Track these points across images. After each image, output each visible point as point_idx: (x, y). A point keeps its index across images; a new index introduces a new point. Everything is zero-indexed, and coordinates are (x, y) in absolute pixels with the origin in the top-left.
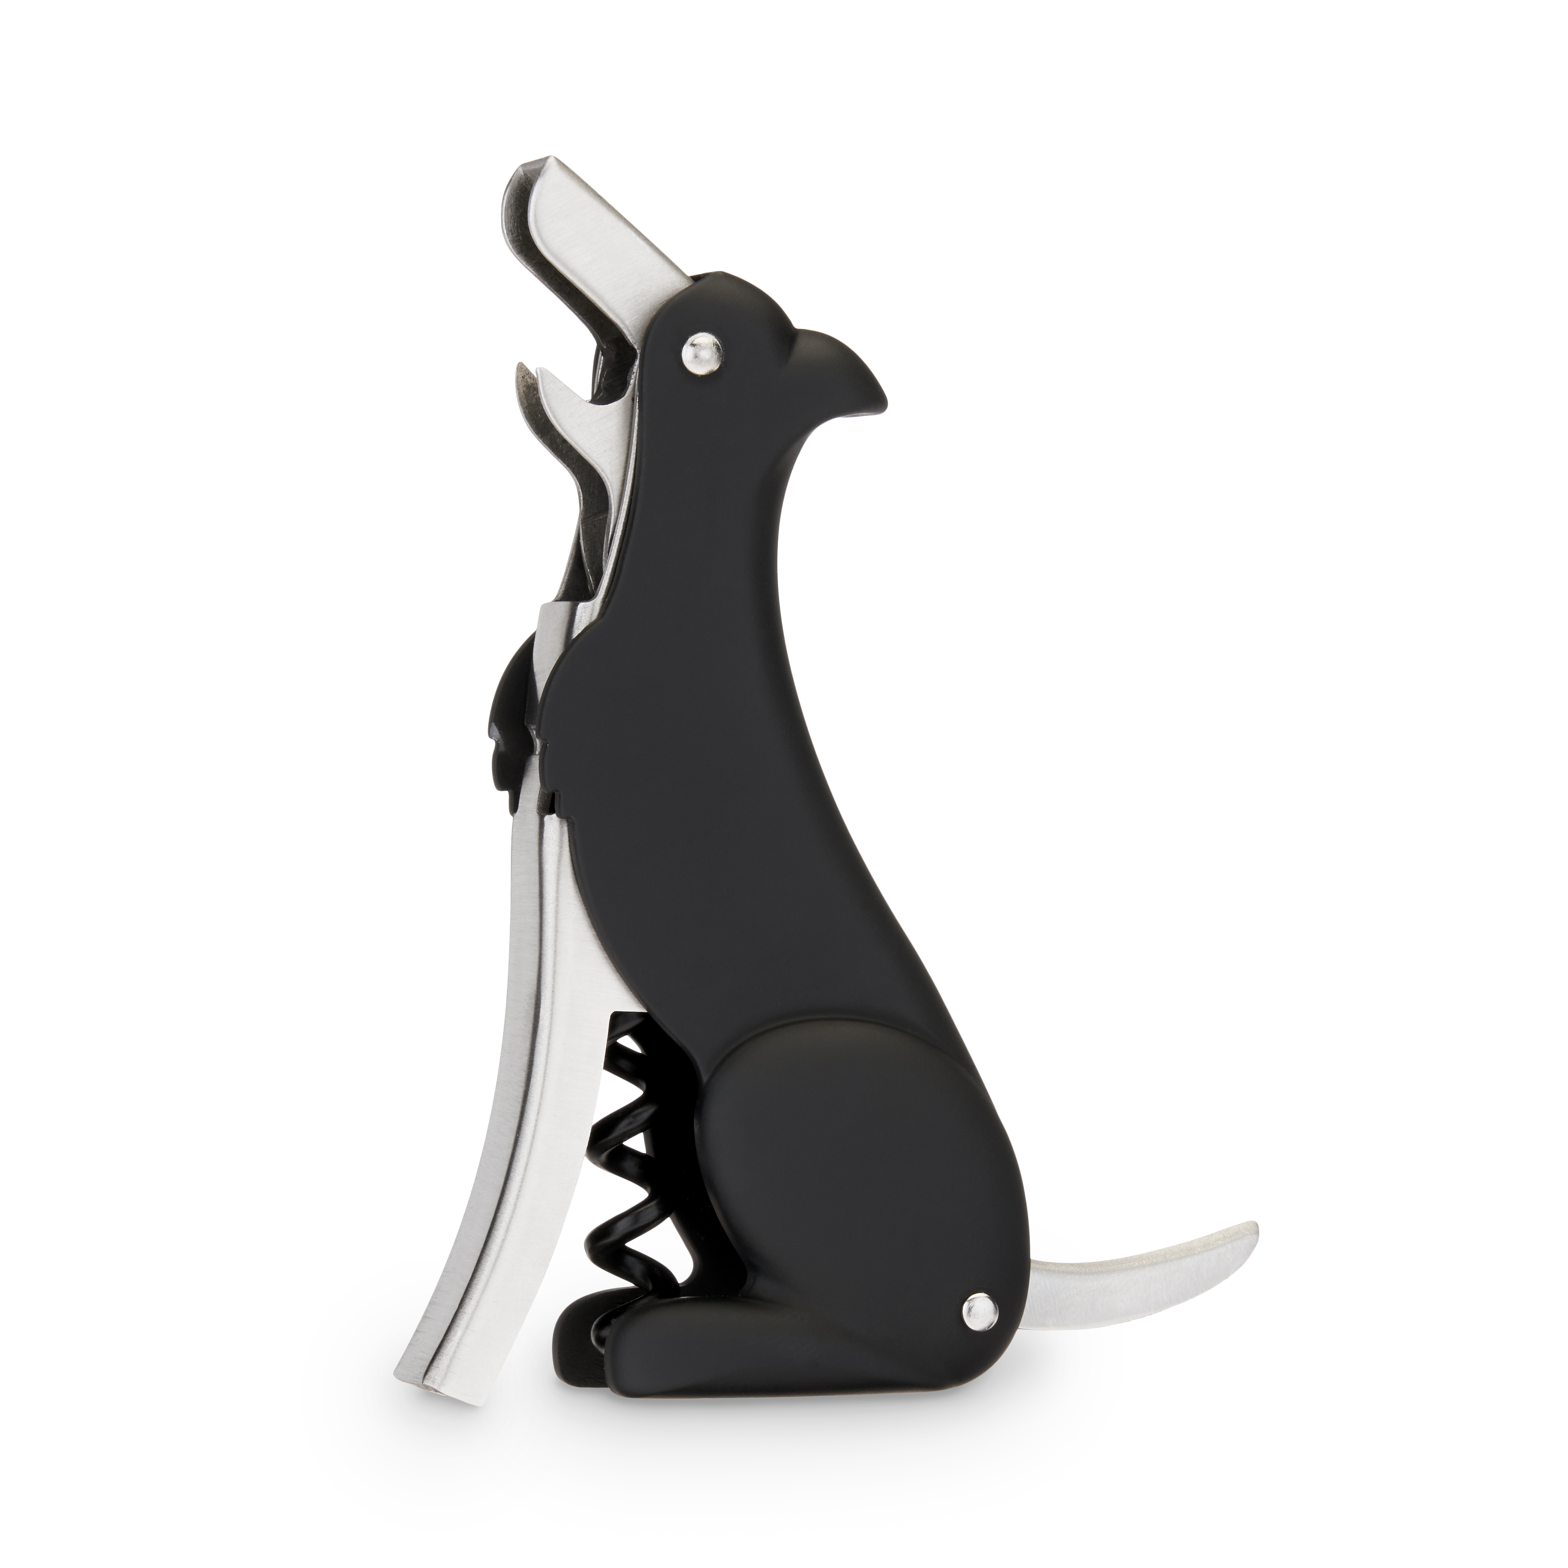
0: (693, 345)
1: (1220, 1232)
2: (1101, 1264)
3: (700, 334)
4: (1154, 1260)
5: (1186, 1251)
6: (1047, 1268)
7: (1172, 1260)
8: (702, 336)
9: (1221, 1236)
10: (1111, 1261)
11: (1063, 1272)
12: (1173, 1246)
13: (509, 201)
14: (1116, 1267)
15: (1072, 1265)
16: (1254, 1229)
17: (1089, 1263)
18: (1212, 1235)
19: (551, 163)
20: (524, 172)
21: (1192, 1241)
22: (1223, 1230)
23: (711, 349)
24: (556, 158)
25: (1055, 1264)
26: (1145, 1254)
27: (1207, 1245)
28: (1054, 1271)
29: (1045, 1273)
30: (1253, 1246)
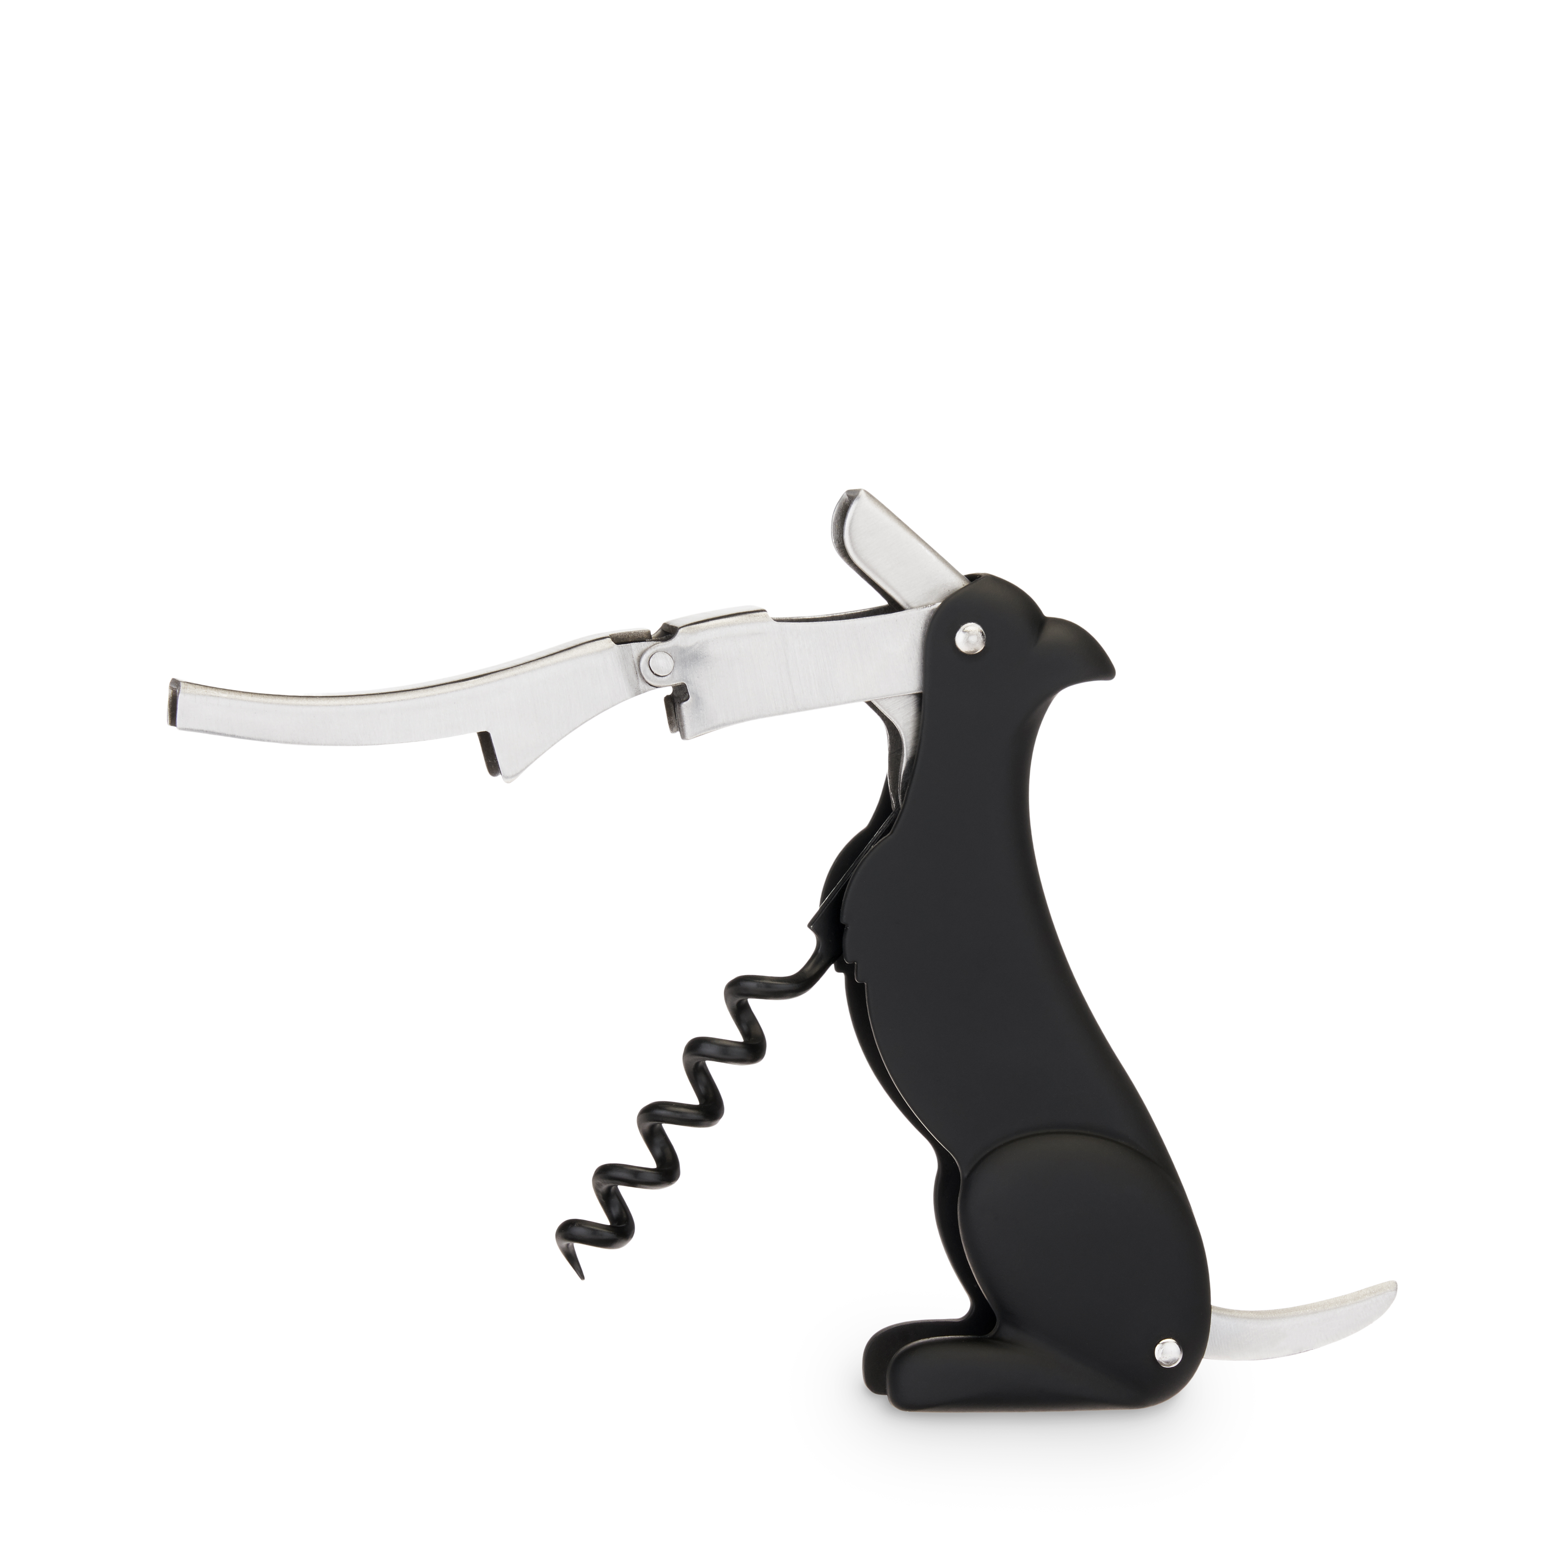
0: (964, 632)
1: (1367, 1289)
2: (1274, 1312)
3: (969, 624)
4: (1316, 1309)
5: (1341, 1302)
6: (1233, 1315)
7: (1329, 1310)
8: (971, 626)
9: (1368, 1292)
10: (1283, 1310)
11: (1245, 1318)
12: (1331, 1299)
13: (836, 518)
14: (1286, 1314)
15: (1252, 1312)
16: (1394, 1287)
17: (1265, 1311)
18: (1361, 1290)
19: (862, 493)
20: (848, 495)
21: (1346, 1295)
22: (1370, 1287)
23: (977, 635)
24: (865, 491)
25: (1239, 1311)
26: (1309, 1304)
27: (1357, 1297)
28: (1238, 1317)
29: (1230, 1318)
30: (1392, 1299)
